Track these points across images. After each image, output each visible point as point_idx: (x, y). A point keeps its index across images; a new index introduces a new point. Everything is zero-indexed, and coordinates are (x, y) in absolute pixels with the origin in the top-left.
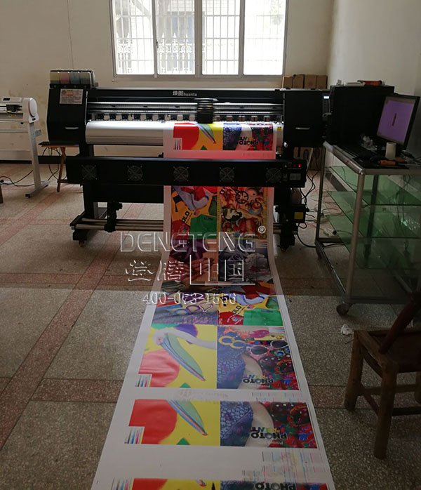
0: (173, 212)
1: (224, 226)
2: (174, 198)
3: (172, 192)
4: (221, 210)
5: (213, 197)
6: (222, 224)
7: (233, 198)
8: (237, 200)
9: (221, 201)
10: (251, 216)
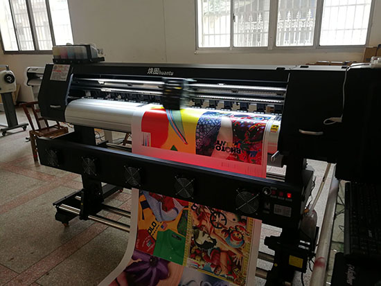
0: (139, 219)
1: (193, 251)
2: (141, 203)
3: (140, 195)
4: (191, 230)
5: (184, 211)
6: (191, 248)
7: (207, 218)
8: (212, 222)
9: (193, 219)
10: (227, 248)
